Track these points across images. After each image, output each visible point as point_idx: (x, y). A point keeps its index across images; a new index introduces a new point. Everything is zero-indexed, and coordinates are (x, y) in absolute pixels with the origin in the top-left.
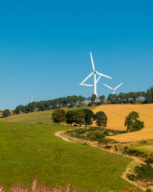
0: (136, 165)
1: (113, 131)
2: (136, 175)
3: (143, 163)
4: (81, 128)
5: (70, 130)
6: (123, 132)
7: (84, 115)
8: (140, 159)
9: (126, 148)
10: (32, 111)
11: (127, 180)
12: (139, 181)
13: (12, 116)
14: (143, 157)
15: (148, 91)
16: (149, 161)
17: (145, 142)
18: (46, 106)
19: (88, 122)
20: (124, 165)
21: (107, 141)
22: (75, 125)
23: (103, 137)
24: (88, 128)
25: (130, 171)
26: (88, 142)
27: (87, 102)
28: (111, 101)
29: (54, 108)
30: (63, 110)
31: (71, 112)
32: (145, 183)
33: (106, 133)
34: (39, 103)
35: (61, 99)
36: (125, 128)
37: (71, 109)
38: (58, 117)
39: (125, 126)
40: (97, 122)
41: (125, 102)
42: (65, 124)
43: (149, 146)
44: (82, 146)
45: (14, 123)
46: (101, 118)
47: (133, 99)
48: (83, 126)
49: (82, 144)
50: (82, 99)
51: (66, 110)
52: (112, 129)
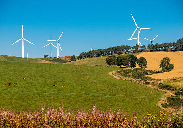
0: (168, 96)
1: (151, 71)
2: (168, 103)
3: (173, 95)
4: (127, 69)
5: (120, 70)
6: (159, 72)
7: (130, 59)
8: (171, 92)
9: (161, 83)
10: (92, 57)
11: (161, 107)
12: (170, 108)
13: (77, 61)
14: (173, 90)
15: (177, 42)
16: (178, 94)
17: (175, 79)
18: (102, 53)
19: (133, 65)
20: (160, 96)
21: (146, 79)
22: (123, 67)
23: (144, 76)
24: (133, 69)
25: (163, 100)
26: (133, 79)
27: (132, 50)
28: (150, 49)
29: (108, 54)
30: (114, 56)
31: (121, 57)
32: (175, 110)
33: (146, 73)
34: (97, 51)
35: (113, 48)
36: (160, 69)
37: (120, 55)
38: (111, 61)
39: (160, 67)
40: (139, 65)
41: (160, 50)
42: (116, 66)
43: (178, 82)
44: (129, 82)
45: (79, 66)
46: (143, 62)
47: (166, 48)
48: (129, 68)
49: (128, 81)
50: (128, 48)
51: (117, 56)
52: (150, 70)
